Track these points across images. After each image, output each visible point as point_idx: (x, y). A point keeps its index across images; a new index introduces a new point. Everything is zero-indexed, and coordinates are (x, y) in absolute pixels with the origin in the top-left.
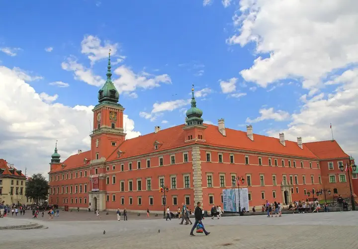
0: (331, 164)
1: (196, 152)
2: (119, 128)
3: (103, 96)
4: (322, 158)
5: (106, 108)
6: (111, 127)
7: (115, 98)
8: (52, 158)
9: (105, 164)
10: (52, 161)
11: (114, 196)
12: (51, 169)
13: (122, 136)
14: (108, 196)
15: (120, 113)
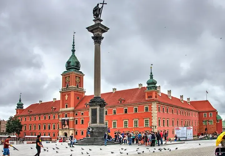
0: (205, 115)
1: (154, 106)
2: (81, 88)
3: (71, 65)
4: (200, 110)
5: (74, 73)
6: (76, 87)
7: (78, 67)
8: (17, 106)
9: (74, 111)
10: (17, 107)
11: (82, 132)
12: (17, 113)
13: (83, 93)
14: (76, 132)
15: (81, 78)
